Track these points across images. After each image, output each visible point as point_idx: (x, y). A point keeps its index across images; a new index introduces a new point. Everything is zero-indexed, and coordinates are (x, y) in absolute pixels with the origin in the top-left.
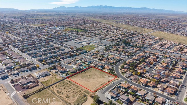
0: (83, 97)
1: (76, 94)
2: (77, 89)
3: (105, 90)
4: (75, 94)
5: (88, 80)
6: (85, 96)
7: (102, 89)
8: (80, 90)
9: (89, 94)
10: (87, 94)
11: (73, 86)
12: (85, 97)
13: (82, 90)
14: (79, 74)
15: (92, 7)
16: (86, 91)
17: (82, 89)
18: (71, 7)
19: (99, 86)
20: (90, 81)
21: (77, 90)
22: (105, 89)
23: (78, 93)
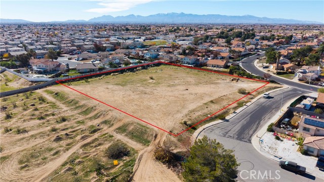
0: (104, 160)
1: (63, 143)
2: (81, 118)
3: (244, 122)
4: (55, 145)
5: (148, 90)
6: (119, 153)
7: (222, 117)
8: (96, 122)
9: (146, 142)
10: (132, 144)
11: (65, 109)
12: (119, 164)
13: (105, 122)
14: (110, 76)
15: (159, 15)
16: (131, 128)
17: (107, 118)
18: (123, 16)
19: (201, 108)
20: (155, 92)
21: (79, 122)
22: (239, 119)
23: (79, 137)
